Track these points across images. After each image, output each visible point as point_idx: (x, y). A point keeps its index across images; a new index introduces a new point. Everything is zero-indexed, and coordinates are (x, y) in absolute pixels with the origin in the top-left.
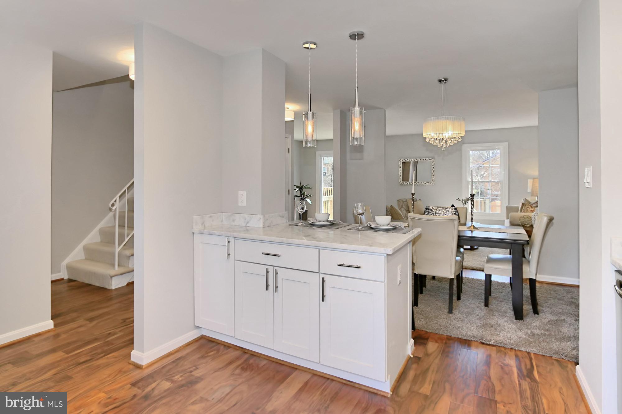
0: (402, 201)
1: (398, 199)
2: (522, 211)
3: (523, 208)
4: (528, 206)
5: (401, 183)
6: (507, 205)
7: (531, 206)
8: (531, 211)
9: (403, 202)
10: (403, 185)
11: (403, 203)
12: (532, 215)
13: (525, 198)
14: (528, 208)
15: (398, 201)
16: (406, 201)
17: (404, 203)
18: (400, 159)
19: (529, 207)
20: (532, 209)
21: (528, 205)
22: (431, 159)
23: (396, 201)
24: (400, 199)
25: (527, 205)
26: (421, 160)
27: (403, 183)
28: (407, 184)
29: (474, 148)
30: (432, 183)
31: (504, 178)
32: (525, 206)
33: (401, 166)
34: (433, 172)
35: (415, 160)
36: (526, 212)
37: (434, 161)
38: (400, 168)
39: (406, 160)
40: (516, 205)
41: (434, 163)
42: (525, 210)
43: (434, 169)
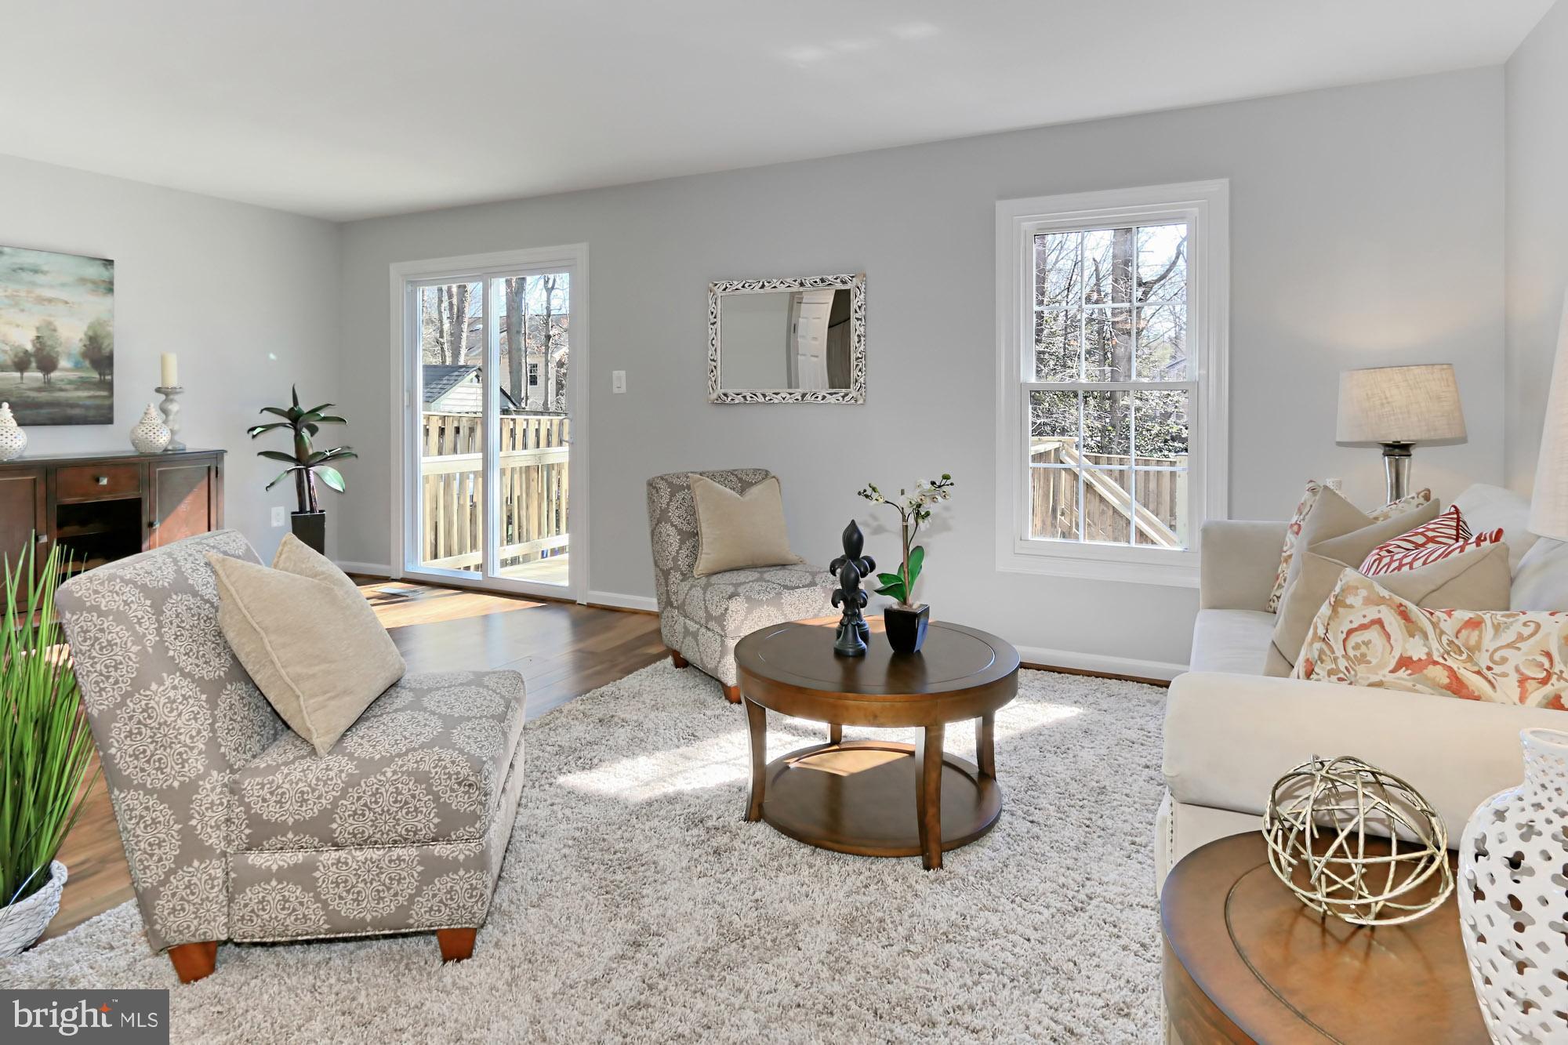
5: (714, 396)
6: (1221, 516)
8: (1404, 662)
10: (723, 404)
14: (1373, 634)
17: (679, 495)
18: (711, 285)
22: (846, 277)
26: (802, 284)
27: (725, 395)
28: (742, 399)
29: (1052, 218)
30: (850, 396)
31: (1203, 372)
32: (1334, 609)
33: (719, 316)
34: (856, 339)
35: (777, 284)
36: (1343, 663)
37: (863, 290)
38: (715, 323)
39: (740, 286)
40: (1266, 522)
41: (862, 296)
42: (1339, 652)
43: (862, 329)
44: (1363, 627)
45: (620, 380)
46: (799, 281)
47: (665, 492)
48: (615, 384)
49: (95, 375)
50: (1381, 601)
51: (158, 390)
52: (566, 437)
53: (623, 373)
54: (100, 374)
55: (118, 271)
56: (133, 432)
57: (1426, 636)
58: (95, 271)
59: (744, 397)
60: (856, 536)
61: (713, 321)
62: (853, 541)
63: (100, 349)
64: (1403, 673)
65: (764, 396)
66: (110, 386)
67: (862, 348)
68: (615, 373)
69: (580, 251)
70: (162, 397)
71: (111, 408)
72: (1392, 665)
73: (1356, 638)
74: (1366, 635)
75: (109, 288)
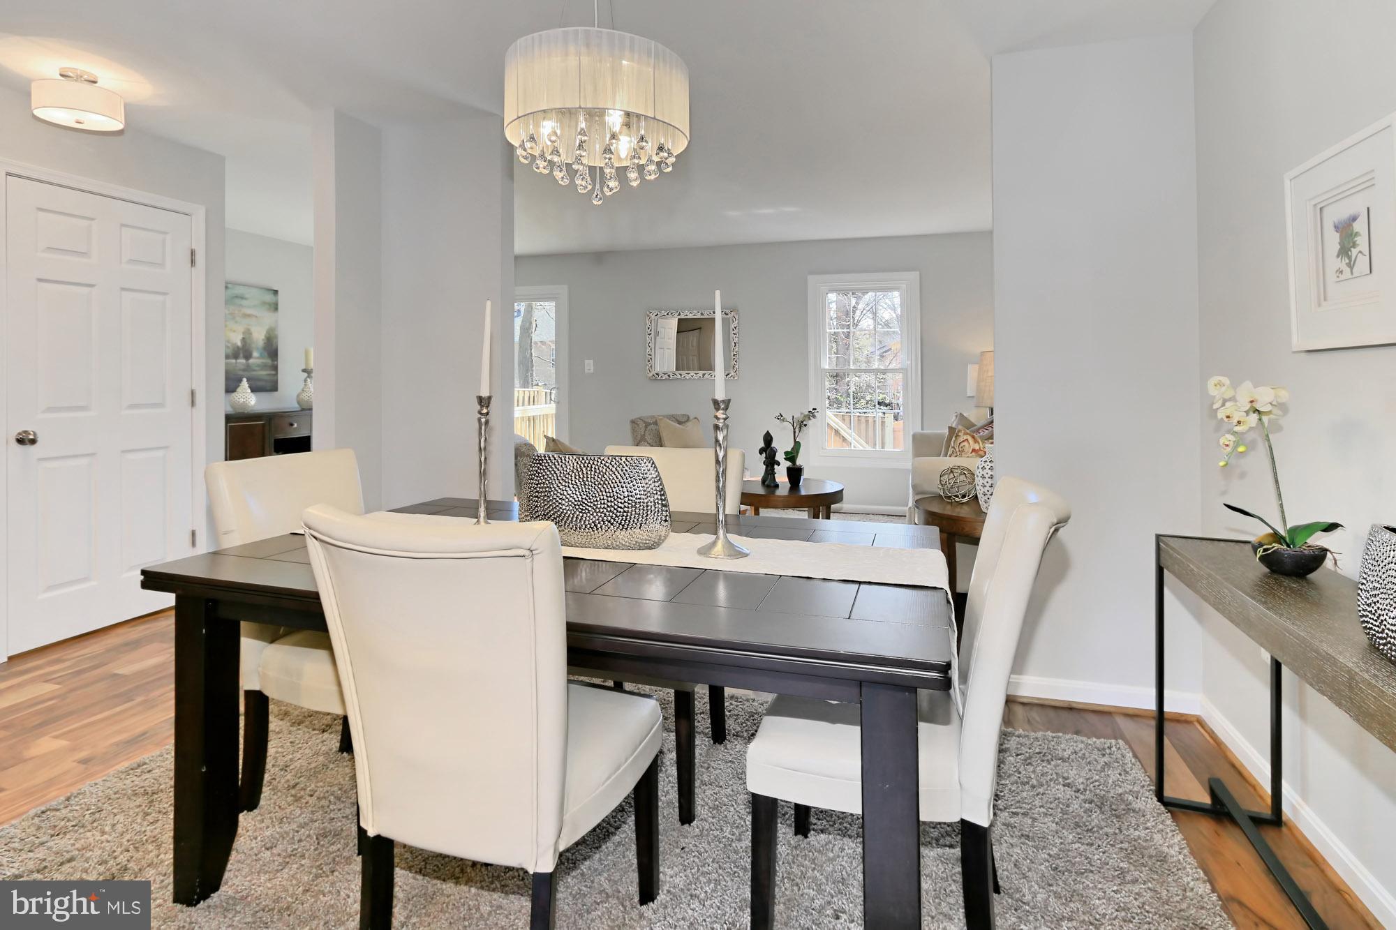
0: (644, 422)
1: (634, 418)
2: (950, 451)
3: (952, 443)
4: (965, 437)
5: (651, 375)
6: (918, 430)
7: (973, 437)
8: (974, 450)
9: (647, 425)
10: (656, 379)
11: (646, 427)
12: (973, 463)
13: (959, 413)
14: (965, 443)
15: (633, 422)
16: (656, 423)
17: (649, 428)
18: (648, 313)
19: (967, 440)
20: (977, 447)
21: (966, 434)
22: (728, 311)
23: (629, 422)
24: (638, 417)
25: (960, 434)
26: (702, 314)
27: (657, 374)
28: (668, 377)
29: (837, 285)
30: (730, 375)
31: (909, 362)
32: (956, 437)
33: (653, 330)
34: (734, 345)
35: (688, 314)
36: (958, 453)
37: (737, 318)
38: (650, 334)
39: (665, 314)
40: (939, 431)
41: (736, 322)
42: (958, 450)
43: (737, 339)
44: (963, 441)
45: (589, 365)
46: (700, 312)
47: (642, 425)
48: (587, 368)
49: (269, 361)
50: (967, 434)
51: (304, 371)
52: (553, 398)
53: (592, 361)
54: (273, 361)
55: (281, 298)
56: (298, 396)
57: (979, 443)
58: (269, 298)
59: (669, 376)
60: (769, 438)
61: (649, 333)
62: (768, 439)
63: (272, 345)
64: (973, 453)
65: (681, 375)
66: (275, 368)
67: (737, 349)
68: (587, 361)
69: (563, 290)
70: (306, 375)
71: (276, 382)
72: (971, 451)
73: (962, 445)
74: (964, 444)
75: (275, 307)
